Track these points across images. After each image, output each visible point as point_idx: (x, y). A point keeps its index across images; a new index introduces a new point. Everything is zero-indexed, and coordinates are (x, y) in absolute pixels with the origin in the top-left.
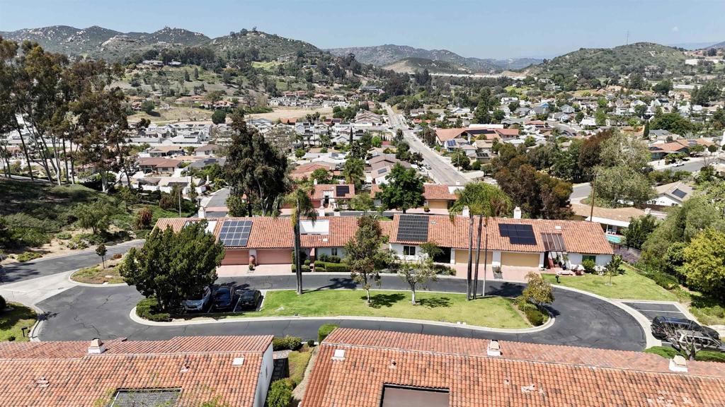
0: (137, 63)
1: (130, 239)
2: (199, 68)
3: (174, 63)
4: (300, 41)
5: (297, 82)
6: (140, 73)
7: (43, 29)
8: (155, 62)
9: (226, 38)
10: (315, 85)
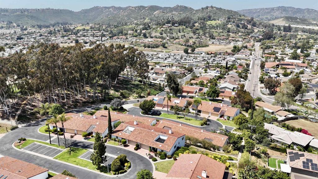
0: (163, 25)
1: (145, 98)
2: (184, 27)
3: (176, 25)
4: (231, 10)
5: (223, 32)
6: (163, 29)
7: (135, 7)
8: (169, 25)
9: (199, 10)
10: (231, 34)
